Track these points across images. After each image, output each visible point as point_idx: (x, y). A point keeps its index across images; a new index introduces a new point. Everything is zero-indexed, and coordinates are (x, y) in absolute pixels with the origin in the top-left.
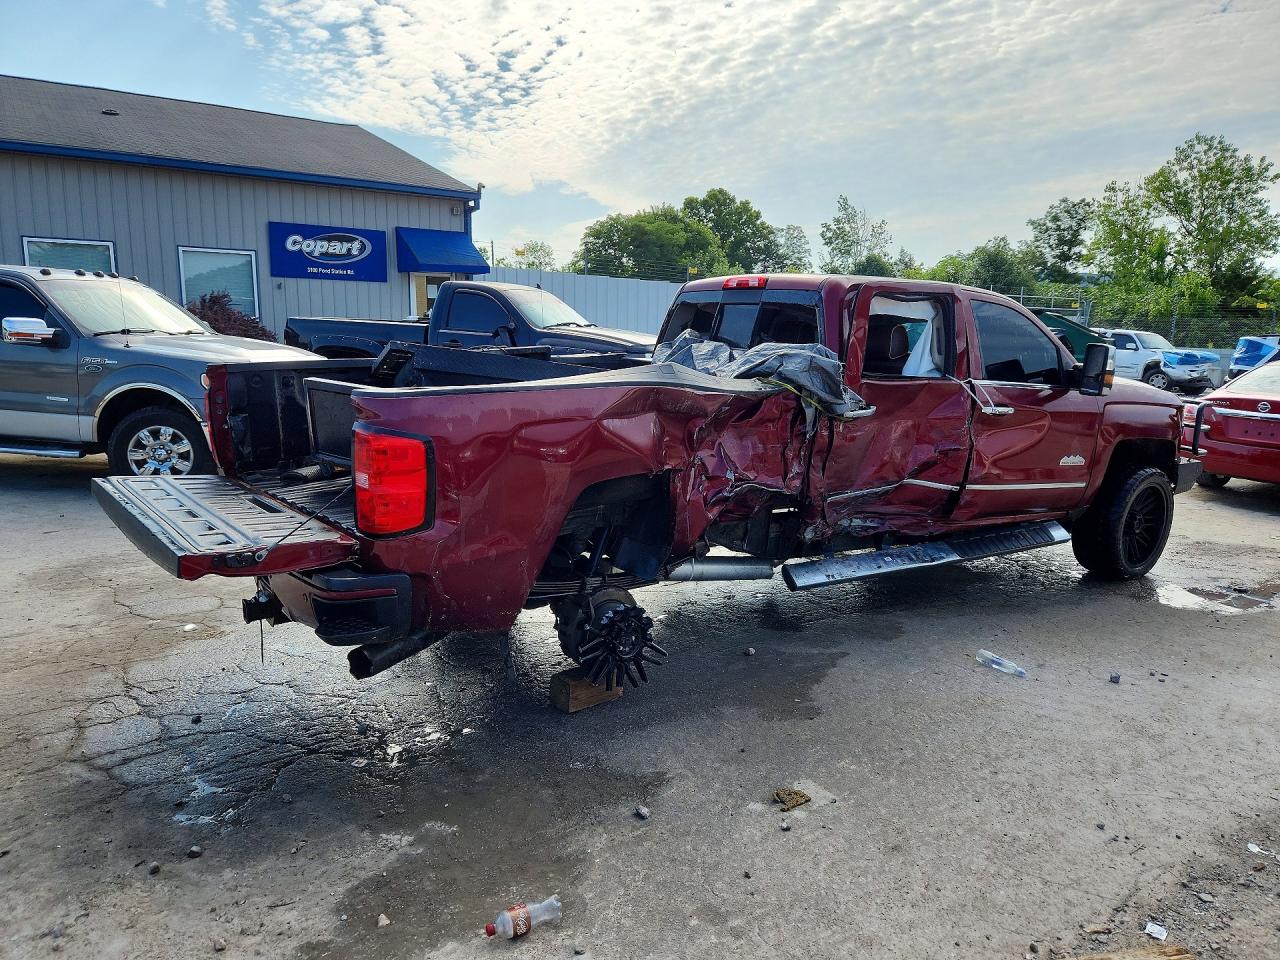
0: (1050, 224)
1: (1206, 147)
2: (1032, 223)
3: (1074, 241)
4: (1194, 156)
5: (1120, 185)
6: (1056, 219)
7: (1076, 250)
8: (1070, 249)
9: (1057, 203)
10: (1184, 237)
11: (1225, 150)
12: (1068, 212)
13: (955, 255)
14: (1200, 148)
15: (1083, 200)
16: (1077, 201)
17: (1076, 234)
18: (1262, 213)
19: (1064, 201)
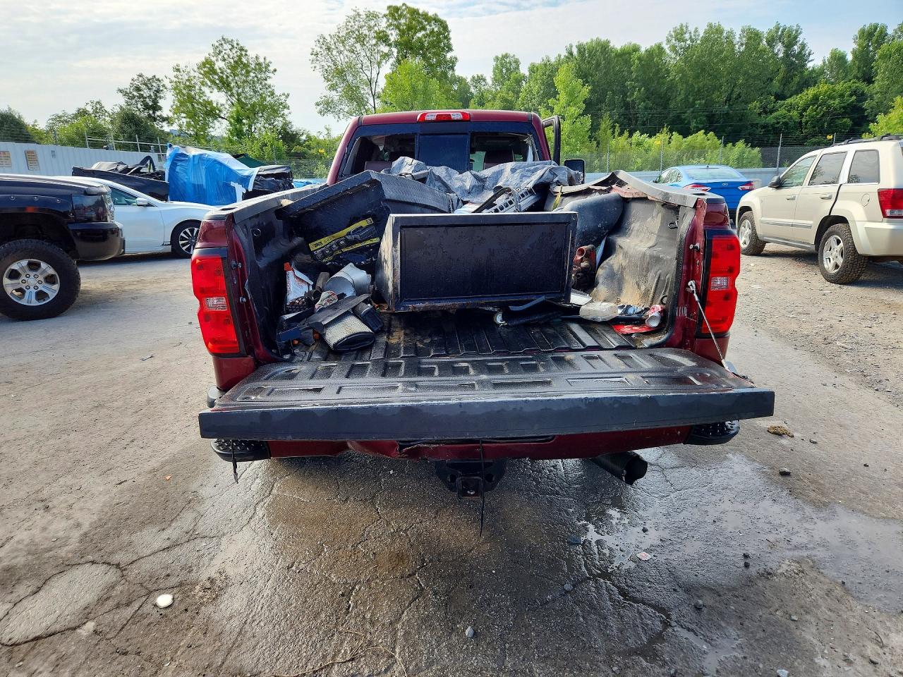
0: (135, 93)
1: (230, 47)
2: (121, 91)
3: (156, 107)
4: (224, 52)
5: (182, 67)
6: (138, 89)
7: (158, 113)
8: (154, 113)
9: (136, 77)
10: (230, 107)
11: (242, 49)
12: (146, 84)
13: (60, 114)
14: (227, 46)
15: (155, 76)
16: (150, 77)
17: (155, 102)
18: (272, 94)
19: (141, 76)
